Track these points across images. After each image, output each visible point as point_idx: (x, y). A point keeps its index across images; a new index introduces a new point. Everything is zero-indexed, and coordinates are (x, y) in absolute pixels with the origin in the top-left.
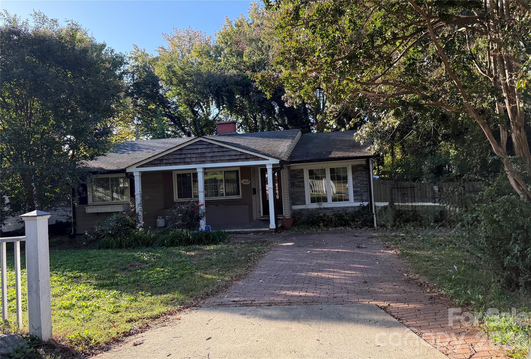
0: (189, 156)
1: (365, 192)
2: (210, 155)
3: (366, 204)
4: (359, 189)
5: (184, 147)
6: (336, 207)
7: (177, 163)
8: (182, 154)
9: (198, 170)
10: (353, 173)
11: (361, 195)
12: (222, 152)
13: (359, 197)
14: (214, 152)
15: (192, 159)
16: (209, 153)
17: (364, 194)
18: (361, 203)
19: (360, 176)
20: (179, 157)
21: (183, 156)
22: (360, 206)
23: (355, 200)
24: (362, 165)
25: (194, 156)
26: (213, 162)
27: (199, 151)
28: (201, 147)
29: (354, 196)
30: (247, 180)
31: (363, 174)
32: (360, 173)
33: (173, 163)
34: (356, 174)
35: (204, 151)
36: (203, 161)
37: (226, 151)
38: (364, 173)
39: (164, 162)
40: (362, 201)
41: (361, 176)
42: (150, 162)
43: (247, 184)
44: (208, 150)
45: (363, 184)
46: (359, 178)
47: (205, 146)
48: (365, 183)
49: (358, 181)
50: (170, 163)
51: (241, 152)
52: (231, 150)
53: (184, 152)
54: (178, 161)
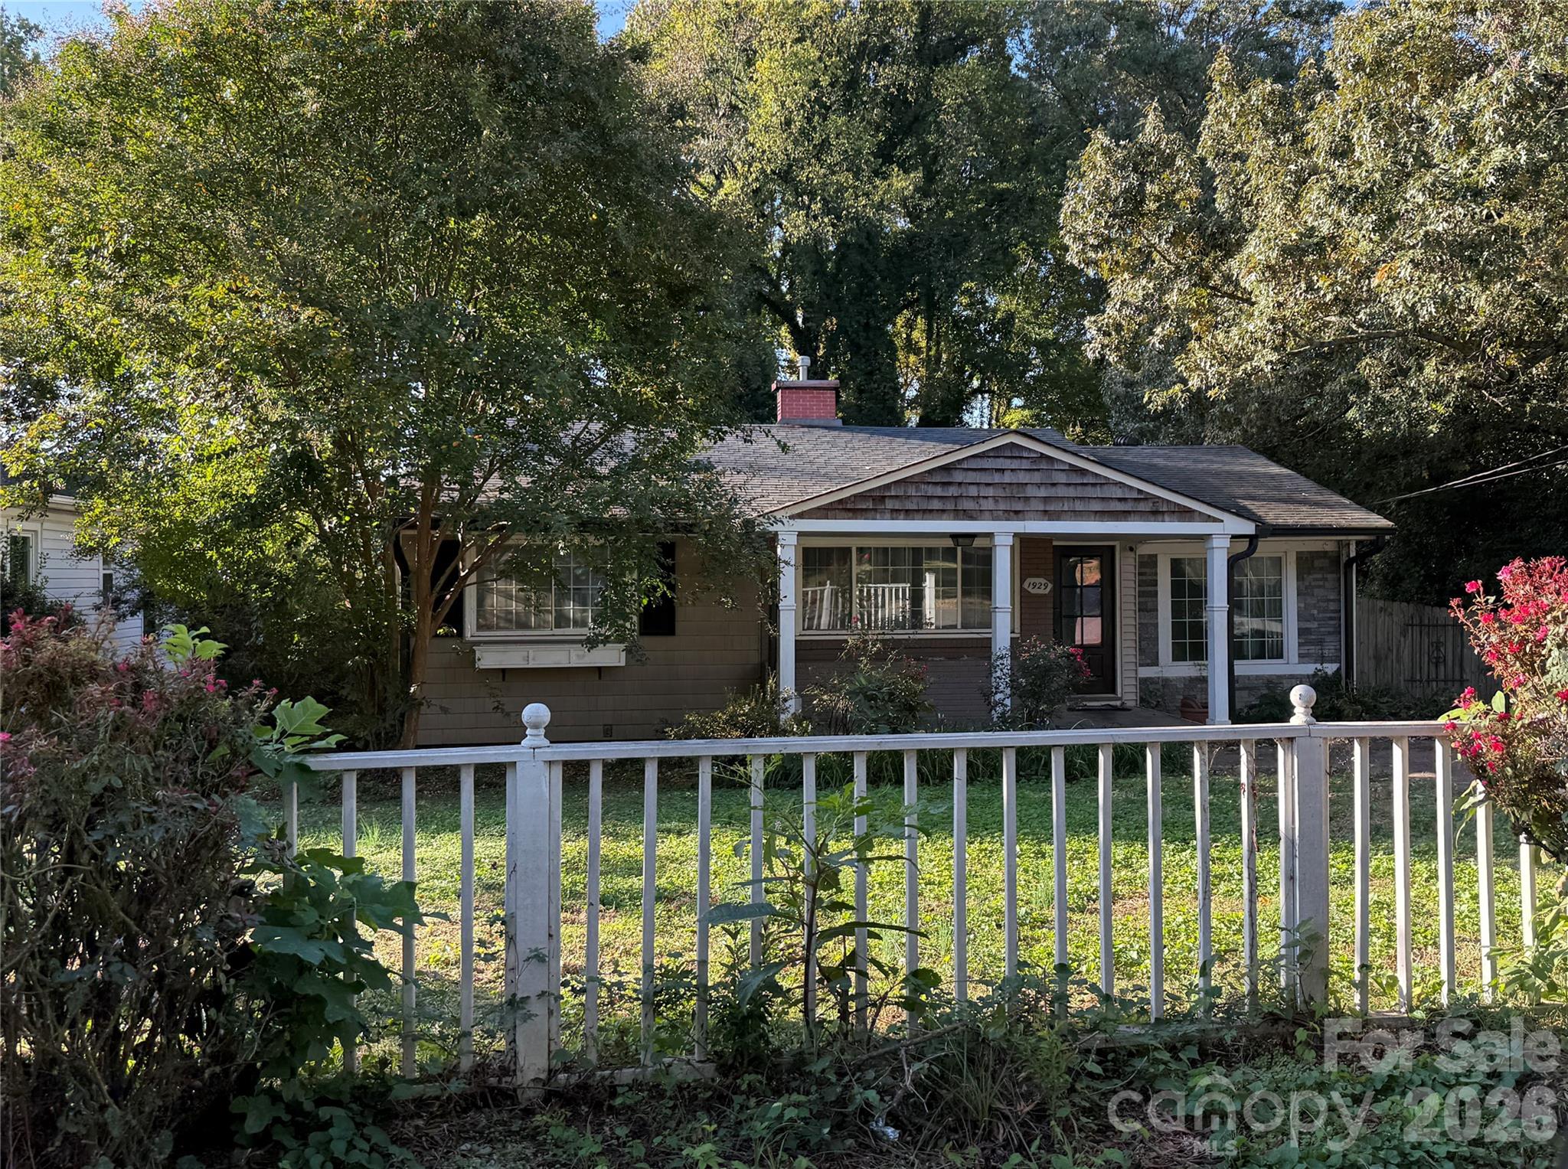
0: (973, 491)
1: (1329, 633)
2: (1043, 492)
3: (1330, 668)
4: (1315, 625)
5: (959, 461)
6: (1248, 677)
7: (931, 511)
8: (949, 484)
9: (997, 540)
10: (1300, 577)
11: (1320, 642)
12: (1079, 488)
13: (1313, 649)
14: (1054, 485)
15: (981, 501)
16: (1039, 485)
17: (1328, 638)
18: (1319, 666)
19: (1319, 587)
20: (931, 491)
21: (952, 491)
22: (1315, 675)
23: (1301, 656)
24: (1326, 552)
25: (990, 492)
26: (1049, 515)
27: (1008, 478)
28: (1015, 464)
29: (1300, 645)
30: (1043, 581)
31: (1326, 579)
32: (1320, 576)
33: (918, 511)
34: (1309, 579)
35: (1023, 478)
36: (1017, 512)
37: (1094, 485)
38: (1329, 576)
39: (890, 504)
40: (1322, 659)
41: (1323, 587)
42: (840, 501)
43: (1041, 591)
44: (1037, 478)
45: (1325, 611)
46: (1316, 591)
47: (1026, 465)
48: (1332, 606)
49: (1311, 601)
50: (907, 511)
51: (1140, 491)
52: (1108, 482)
53: (958, 477)
54: (936, 505)
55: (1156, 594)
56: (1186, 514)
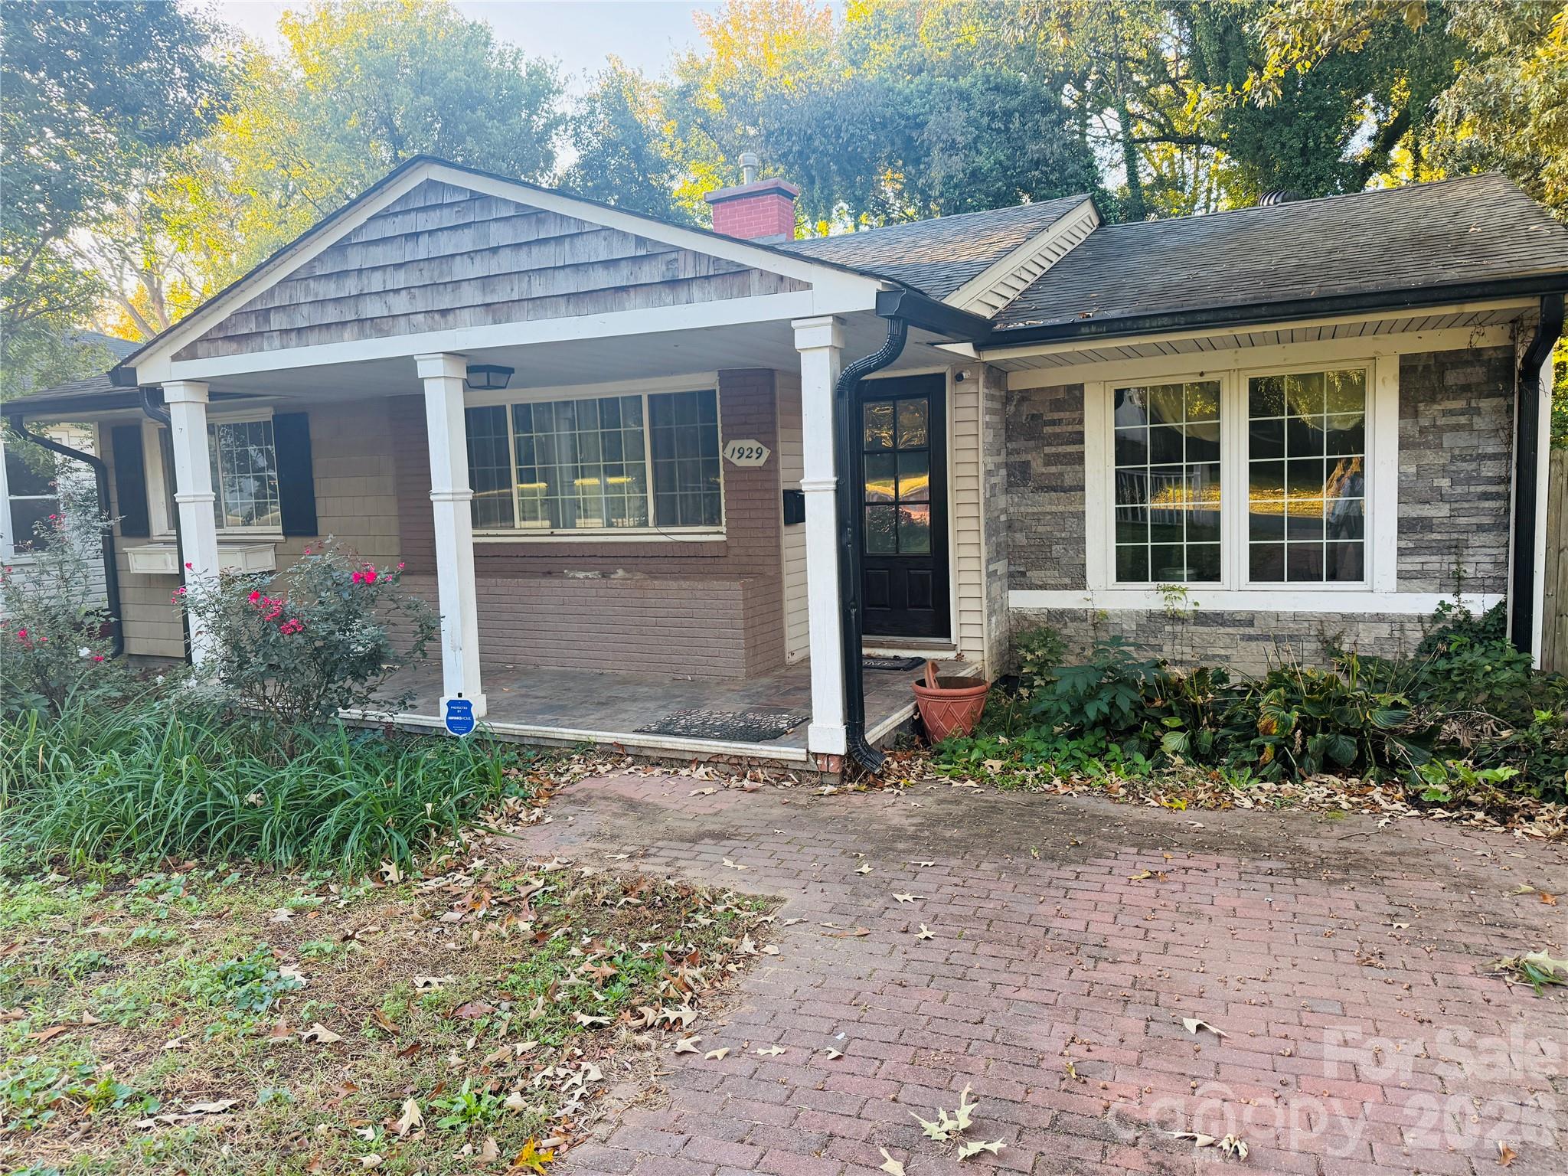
0: (376, 283)
1: (1480, 528)
2: (478, 269)
3: (1479, 604)
4: (1439, 511)
5: (348, 237)
6: (1277, 616)
7: (328, 326)
8: (345, 273)
9: (423, 370)
10: (1408, 406)
11: (1457, 548)
12: (535, 250)
13: (1434, 562)
14: (494, 250)
15: (391, 299)
16: (470, 254)
17: (1476, 540)
18: (1449, 599)
19: (1457, 428)
20: (330, 290)
21: (351, 286)
22: (1436, 618)
23: (1402, 576)
24: (1477, 352)
25: (400, 279)
26: (494, 311)
27: (423, 249)
28: (433, 220)
29: (1402, 552)
30: (754, 444)
31: (1478, 411)
32: (1459, 404)
33: (311, 328)
34: (1431, 413)
35: (446, 245)
36: (444, 312)
37: (559, 240)
38: (1485, 404)
39: (277, 322)
40: (1458, 583)
41: (1469, 428)
42: (220, 326)
43: (753, 462)
44: (466, 241)
45: (1469, 480)
46: (1448, 440)
47: (448, 218)
48: (1490, 469)
49: (1431, 457)
50: (299, 330)
51: (640, 241)
52: (581, 232)
53: (355, 260)
54: (331, 315)
55: (1080, 459)
56: (733, 278)
